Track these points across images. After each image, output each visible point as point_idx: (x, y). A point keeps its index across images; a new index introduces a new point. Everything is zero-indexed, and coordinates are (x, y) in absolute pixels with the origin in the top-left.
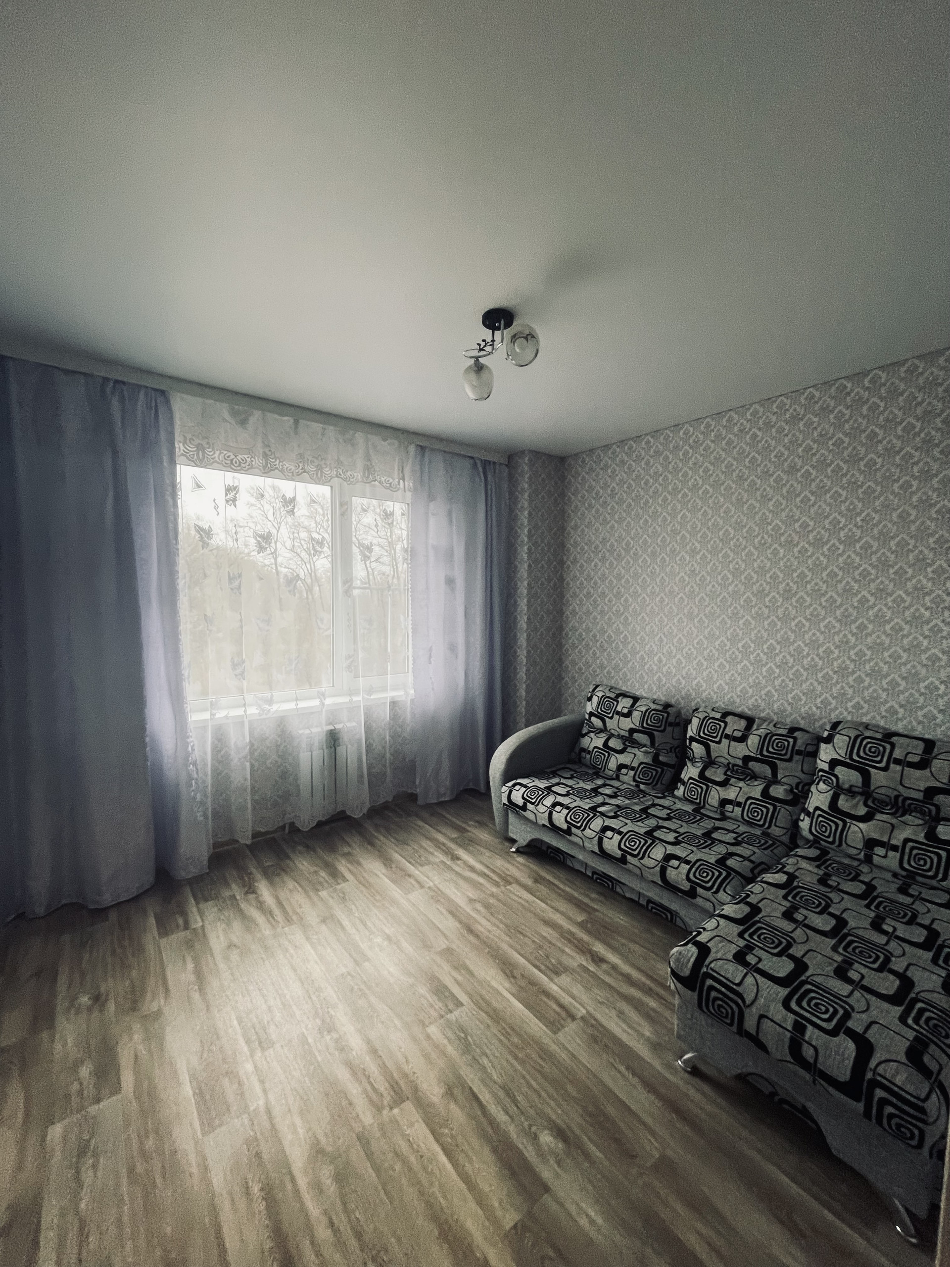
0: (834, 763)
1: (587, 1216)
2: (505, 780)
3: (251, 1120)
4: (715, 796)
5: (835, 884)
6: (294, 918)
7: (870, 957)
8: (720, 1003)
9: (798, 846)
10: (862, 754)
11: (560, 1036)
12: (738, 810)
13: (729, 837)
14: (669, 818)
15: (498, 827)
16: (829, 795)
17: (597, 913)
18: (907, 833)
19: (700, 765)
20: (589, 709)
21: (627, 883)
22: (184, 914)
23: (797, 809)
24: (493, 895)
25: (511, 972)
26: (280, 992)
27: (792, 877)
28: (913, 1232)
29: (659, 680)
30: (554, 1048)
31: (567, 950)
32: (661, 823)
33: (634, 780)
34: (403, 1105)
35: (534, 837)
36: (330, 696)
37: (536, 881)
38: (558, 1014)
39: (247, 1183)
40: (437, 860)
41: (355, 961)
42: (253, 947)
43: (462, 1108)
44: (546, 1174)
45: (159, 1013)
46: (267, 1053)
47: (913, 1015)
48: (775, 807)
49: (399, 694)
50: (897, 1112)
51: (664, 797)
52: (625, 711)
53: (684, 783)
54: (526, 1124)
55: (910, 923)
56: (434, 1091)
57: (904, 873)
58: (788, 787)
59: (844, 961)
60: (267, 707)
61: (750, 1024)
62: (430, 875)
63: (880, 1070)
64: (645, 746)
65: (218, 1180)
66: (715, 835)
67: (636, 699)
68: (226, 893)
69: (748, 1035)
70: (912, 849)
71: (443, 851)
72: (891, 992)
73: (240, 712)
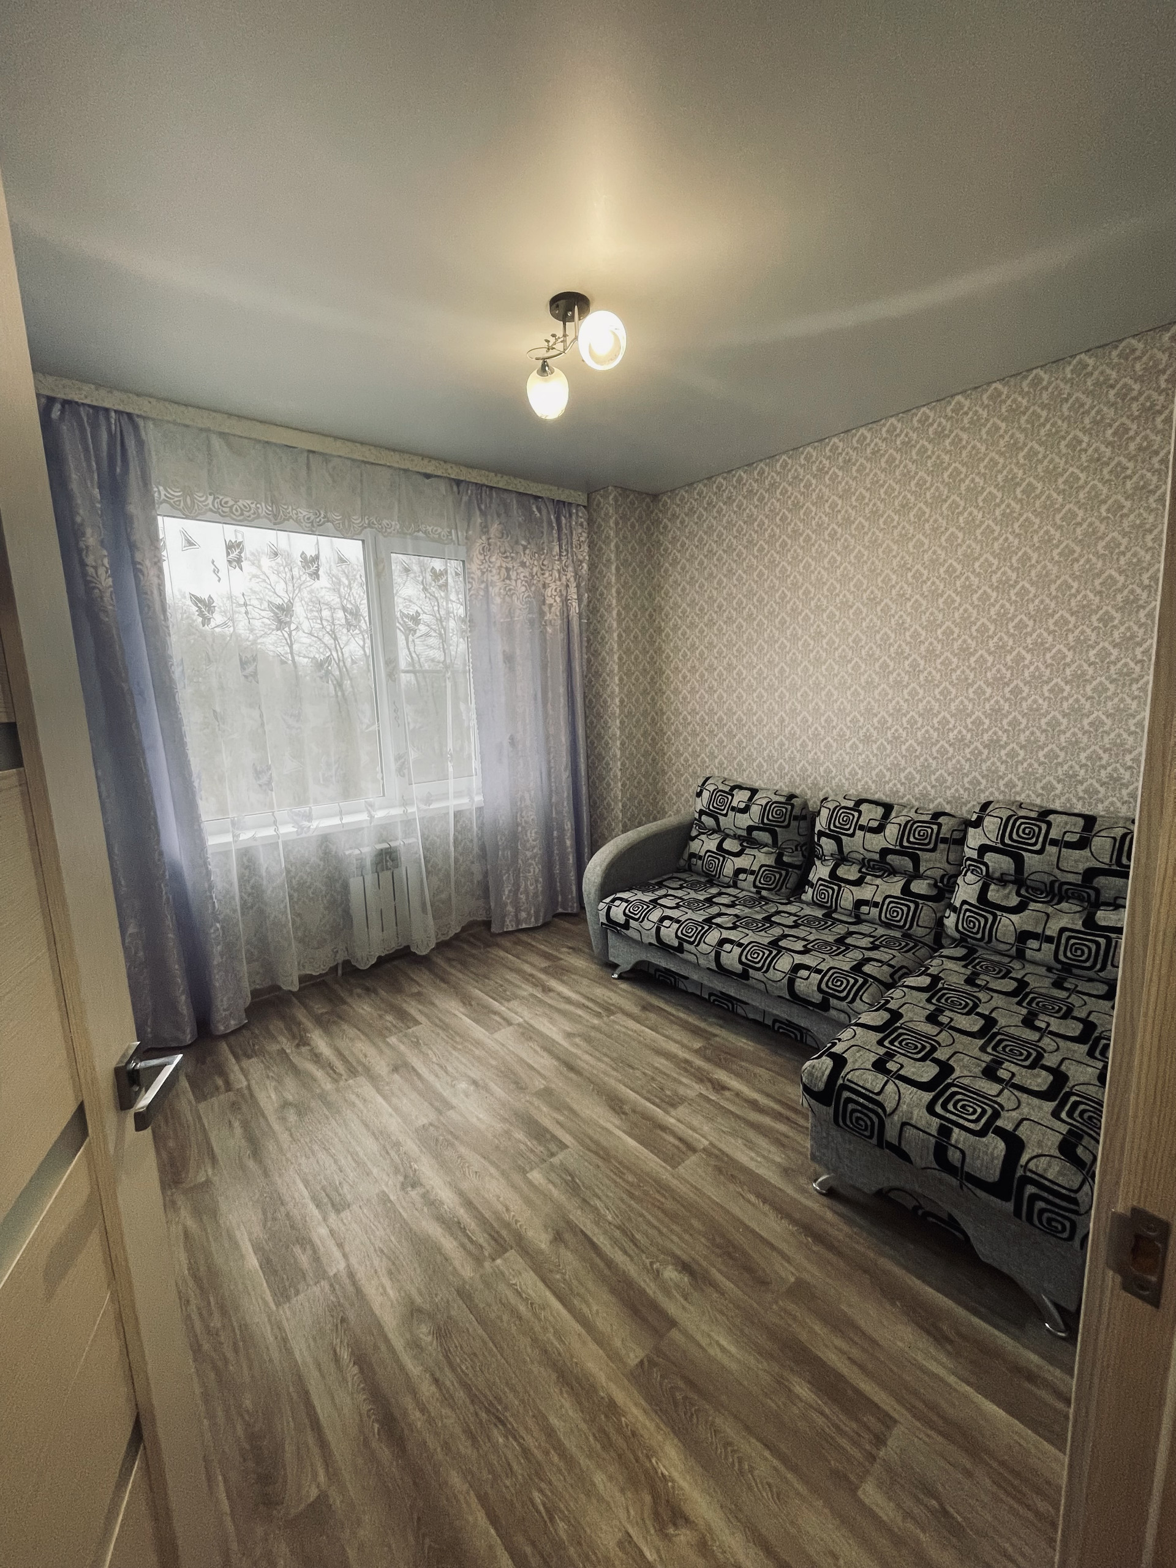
0: (983, 849)
1: (719, 1345)
2: (603, 895)
3: (331, 1285)
4: (848, 896)
5: (983, 983)
6: (360, 1069)
7: (1021, 1054)
8: (859, 1115)
9: (943, 947)
10: (1015, 836)
11: (681, 1169)
12: (875, 911)
13: (865, 942)
14: (796, 925)
15: (596, 951)
16: (977, 887)
17: (717, 1039)
18: (1064, 921)
19: (831, 864)
20: (699, 807)
21: (750, 1002)
22: (223, 1073)
23: (941, 905)
24: (594, 1027)
25: (621, 1108)
26: (351, 1150)
27: (936, 979)
28: (1063, 1327)
29: (781, 768)
30: (674, 1183)
31: (684, 1080)
32: (787, 931)
33: (755, 886)
34: (507, 1255)
35: (639, 959)
36: (380, 808)
37: (644, 1008)
38: (678, 1148)
39: (335, 1351)
40: (525, 994)
41: (437, 1109)
42: (313, 1104)
43: (575, 1251)
44: (672, 1308)
45: (208, 1183)
46: (343, 1215)
47: (1067, 1108)
48: (917, 905)
49: (463, 802)
50: (1049, 1207)
51: (790, 903)
52: (742, 805)
53: (812, 885)
54: (648, 1261)
55: (1064, 1017)
56: (541, 1239)
57: (1059, 966)
58: (932, 882)
59: (993, 1061)
60: (306, 824)
61: (891, 1134)
62: (519, 1010)
63: (1031, 1165)
64: (766, 845)
65: (301, 1351)
66: (849, 941)
67: (754, 792)
68: (274, 1048)
69: (890, 1146)
70: (1069, 938)
71: (533, 983)
72: (1044, 1088)
73: (270, 832)
